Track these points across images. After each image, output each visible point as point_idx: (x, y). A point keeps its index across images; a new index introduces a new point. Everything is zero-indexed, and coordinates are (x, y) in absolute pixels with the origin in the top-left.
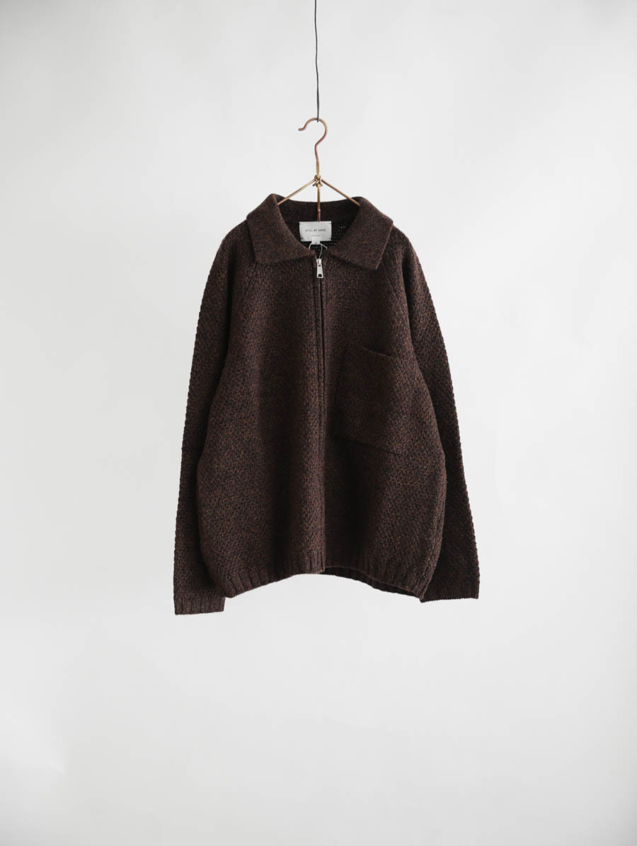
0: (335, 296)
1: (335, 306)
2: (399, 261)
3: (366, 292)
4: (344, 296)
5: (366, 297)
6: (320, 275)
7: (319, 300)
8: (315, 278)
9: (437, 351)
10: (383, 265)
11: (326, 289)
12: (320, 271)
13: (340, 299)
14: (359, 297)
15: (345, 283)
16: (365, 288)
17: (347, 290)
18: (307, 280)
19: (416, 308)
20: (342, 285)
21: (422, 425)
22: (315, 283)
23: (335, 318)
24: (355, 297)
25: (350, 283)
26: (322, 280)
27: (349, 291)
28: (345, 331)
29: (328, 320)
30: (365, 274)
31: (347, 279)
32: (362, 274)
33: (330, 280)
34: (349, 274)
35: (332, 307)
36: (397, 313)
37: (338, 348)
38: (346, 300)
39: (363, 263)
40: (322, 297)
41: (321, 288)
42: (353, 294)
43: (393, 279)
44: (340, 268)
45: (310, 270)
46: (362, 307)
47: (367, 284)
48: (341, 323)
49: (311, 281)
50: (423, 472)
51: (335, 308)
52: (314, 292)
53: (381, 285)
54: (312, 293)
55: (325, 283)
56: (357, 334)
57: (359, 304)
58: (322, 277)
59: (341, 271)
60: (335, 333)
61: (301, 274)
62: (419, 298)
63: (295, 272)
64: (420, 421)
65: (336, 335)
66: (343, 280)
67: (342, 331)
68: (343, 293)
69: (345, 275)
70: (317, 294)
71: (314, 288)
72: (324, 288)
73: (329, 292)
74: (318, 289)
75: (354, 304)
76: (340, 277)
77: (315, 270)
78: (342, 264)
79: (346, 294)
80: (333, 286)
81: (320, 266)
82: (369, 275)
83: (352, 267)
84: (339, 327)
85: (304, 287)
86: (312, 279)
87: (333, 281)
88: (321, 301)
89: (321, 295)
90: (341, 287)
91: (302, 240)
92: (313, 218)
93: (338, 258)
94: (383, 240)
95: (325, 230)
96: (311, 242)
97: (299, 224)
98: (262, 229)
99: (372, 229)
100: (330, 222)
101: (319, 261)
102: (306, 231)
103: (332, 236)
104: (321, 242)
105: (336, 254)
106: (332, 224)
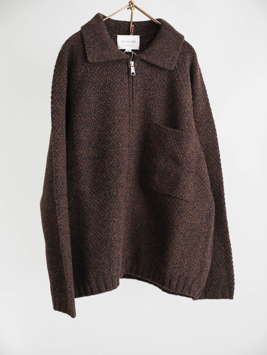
0: (143, 88)
1: (143, 96)
2: (188, 65)
3: (164, 86)
4: (149, 89)
5: (165, 90)
6: (133, 73)
7: (132, 91)
8: (129, 75)
9: (210, 129)
10: (177, 67)
11: (136, 83)
12: (133, 70)
13: (146, 90)
14: (159, 90)
15: (150, 80)
16: (164, 83)
17: (151, 85)
18: (124, 76)
19: (197, 99)
20: (147, 81)
21: (202, 180)
22: (128, 79)
23: (143, 104)
24: (157, 90)
25: (154, 80)
26: (133, 77)
27: (152, 85)
28: (150, 114)
29: (137, 105)
30: (164, 73)
31: (151, 77)
32: (162, 73)
33: (139, 77)
34: (153, 73)
35: (139, 96)
36: (187, 101)
37: (145, 126)
38: (151, 91)
39: (163, 65)
40: (133, 89)
41: (133, 82)
42: (155, 87)
43: (184, 77)
44: (146, 68)
45: (126, 70)
46: (162, 97)
47: (165, 80)
48: (147, 108)
49: (126, 77)
50: (202, 214)
51: (143, 97)
52: (128, 85)
53: (175, 81)
54: (127, 85)
55: (135, 79)
56: (158, 116)
57: (159, 94)
58: (135, 75)
59: (147, 71)
60: (143, 115)
61: (119, 72)
62: (199, 92)
63: (115, 70)
64: (200, 178)
65: (144, 116)
66: (148, 77)
67: (148, 114)
68: (149, 87)
69: (150, 74)
70: (131, 87)
71: (129, 82)
72: (134, 83)
73: (138, 86)
74: (131, 83)
75: (156, 94)
76: (146, 75)
77: (129, 70)
78: (148, 66)
79: (150, 87)
80: (140, 81)
81: (133, 66)
82: (167, 74)
83: (155, 68)
84: (145, 111)
85: (122, 81)
86: (127, 76)
87: (141, 78)
88: (133, 92)
89: (133, 87)
90: (147, 82)
91: (119, 48)
92: (128, 33)
93: (146, 61)
94: (177, 49)
95: (135, 42)
96: (125, 50)
97: (117, 37)
98: (92, 37)
99: (170, 41)
100: (139, 36)
101: (132, 63)
102: (122, 41)
103: (140, 46)
104: (132, 50)
105: (145, 58)
106: (140, 37)
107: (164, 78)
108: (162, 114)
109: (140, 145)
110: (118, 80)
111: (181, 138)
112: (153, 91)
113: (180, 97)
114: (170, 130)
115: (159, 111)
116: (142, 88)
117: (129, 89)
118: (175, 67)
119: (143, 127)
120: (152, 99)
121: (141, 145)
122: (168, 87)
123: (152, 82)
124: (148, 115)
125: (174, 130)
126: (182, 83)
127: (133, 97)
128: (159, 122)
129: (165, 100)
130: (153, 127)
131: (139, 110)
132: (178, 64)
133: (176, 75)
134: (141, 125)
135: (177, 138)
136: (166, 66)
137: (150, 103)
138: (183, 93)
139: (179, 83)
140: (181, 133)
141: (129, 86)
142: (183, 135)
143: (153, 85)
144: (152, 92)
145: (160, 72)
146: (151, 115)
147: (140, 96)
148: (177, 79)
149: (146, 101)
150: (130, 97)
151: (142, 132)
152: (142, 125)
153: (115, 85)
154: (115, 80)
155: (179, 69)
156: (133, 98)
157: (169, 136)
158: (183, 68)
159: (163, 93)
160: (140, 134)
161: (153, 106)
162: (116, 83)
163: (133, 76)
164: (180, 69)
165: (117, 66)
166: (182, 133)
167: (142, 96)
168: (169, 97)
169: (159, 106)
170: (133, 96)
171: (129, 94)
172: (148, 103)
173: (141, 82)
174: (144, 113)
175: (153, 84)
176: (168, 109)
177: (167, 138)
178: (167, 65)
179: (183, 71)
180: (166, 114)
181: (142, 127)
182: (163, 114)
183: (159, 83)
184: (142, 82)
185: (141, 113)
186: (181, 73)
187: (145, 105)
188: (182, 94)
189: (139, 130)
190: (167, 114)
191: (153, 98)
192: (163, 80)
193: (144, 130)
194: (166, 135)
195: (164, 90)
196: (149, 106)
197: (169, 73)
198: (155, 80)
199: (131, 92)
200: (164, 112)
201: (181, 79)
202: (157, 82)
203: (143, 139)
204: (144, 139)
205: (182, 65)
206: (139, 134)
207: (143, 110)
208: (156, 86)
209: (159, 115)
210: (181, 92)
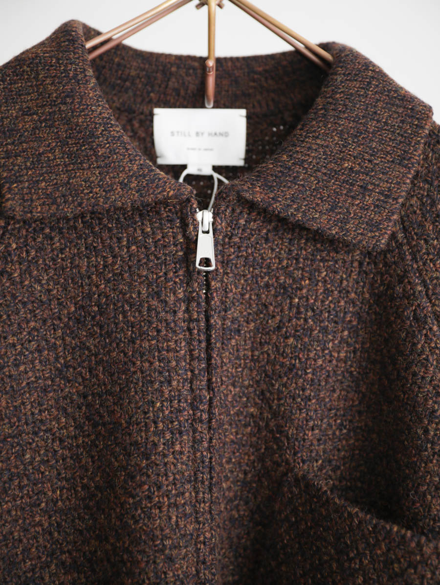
0: (253, 324)
1: (252, 356)
3: (344, 317)
4: (279, 328)
5: (346, 333)
6: (206, 262)
7: (203, 337)
8: (191, 268)
10: (400, 235)
11: (223, 302)
12: (206, 248)
13: (268, 333)
14: (325, 330)
15: (285, 288)
16: (342, 303)
17: (290, 309)
18: (165, 274)
20: (273, 292)
22: (188, 284)
23: (251, 390)
24: (312, 330)
25: (301, 289)
26: (210, 276)
27: (295, 310)
28: (281, 432)
29: (226, 396)
30: (344, 262)
31: (289, 275)
32: (336, 262)
33: (235, 275)
34: (297, 259)
35: (238, 358)
37: (259, 480)
38: (287, 338)
39: (341, 228)
40: (209, 327)
41: (208, 300)
42: (306, 320)
43: (432, 279)
44: (267, 240)
45: (175, 245)
46: (334, 362)
47: (348, 292)
48: (271, 407)
49: (178, 276)
51: (252, 360)
52: (187, 310)
53: (392, 299)
54: (180, 315)
55: (219, 285)
56: (315, 442)
57: (323, 350)
58: (213, 268)
59: (273, 250)
60: (251, 434)
61: (147, 256)
63: (128, 248)
65: (254, 439)
66: (278, 278)
67: (272, 431)
68: (278, 318)
69: (285, 263)
70: (198, 320)
71: (189, 300)
72: (216, 301)
73: (233, 313)
74: (199, 304)
75: (309, 350)
76: (269, 267)
77: (191, 245)
78: (276, 229)
79: (285, 320)
80: (243, 295)
81: (208, 232)
82: (356, 264)
83: (307, 240)
84: (262, 419)
85: (158, 294)
86: (181, 273)
87: (246, 281)
88: (208, 340)
89: (207, 320)
90: (271, 299)
91: (160, 161)
92: (196, 100)
93: (265, 211)
94: (403, 160)
95: (226, 135)
96: (184, 167)
97: (152, 115)
98: (27, 112)
99: (372, 125)
100: (243, 112)
101: (205, 218)
102: (173, 134)
103: (248, 152)
104: (216, 169)
105: (258, 198)
106: (249, 117)
107: (345, 283)
108: (334, 434)
109: (236, 558)
110: (139, 293)
111: (415, 568)
112: (297, 338)
113: (407, 369)
114: (360, 522)
115: (322, 421)
116: (248, 323)
117: (189, 330)
118: (393, 236)
119: (250, 483)
120: (291, 370)
121: (240, 560)
122: (360, 318)
123: (291, 298)
124: (275, 438)
125: (382, 522)
126: (419, 305)
127: (213, 361)
128: (321, 469)
129: (347, 375)
130: (291, 493)
131: (237, 414)
132: (407, 224)
133: (395, 270)
134: (241, 476)
135: (396, 565)
136: (354, 232)
137: (285, 385)
138: (422, 352)
139: (406, 308)
140: (413, 545)
141: (190, 317)
142: (422, 555)
143: (299, 312)
144: (291, 341)
145: (328, 254)
146: (288, 439)
147: (242, 354)
148: (399, 289)
149: (267, 375)
150: (195, 363)
151: (247, 503)
152: (245, 473)
153: (125, 317)
154: (125, 294)
155: (409, 243)
156: (209, 365)
157: (357, 549)
158: (426, 241)
159: (340, 342)
160: (238, 511)
161: (294, 399)
162: (127, 307)
163: (207, 272)
164: (414, 243)
165: (139, 232)
166: (419, 544)
167: (250, 353)
168: (364, 364)
169: (320, 401)
170: (209, 358)
171: (191, 351)
172: (273, 385)
173: (247, 296)
174: (256, 424)
175: (298, 308)
176: (360, 413)
177: (348, 556)
178: (357, 227)
179: (428, 254)
180: (348, 434)
181: (245, 483)
182: (337, 433)
183: (323, 302)
184: (250, 298)
185: (246, 426)
186: (417, 262)
187: (262, 393)
188: (419, 355)
189: (236, 497)
190: (352, 434)
191: (294, 365)
192: (340, 292)
193: (255, 498)
194: (346, 543)
195: (343, 331)
196: (279, 399)
197: (367, 260)
198: (304, 291)
199: (200, 342)
200: (341, 424)
201: (419, 288)
202: (315, 300)
203: (248, 534)
204: (252, 535)
205: (421, 225)
206: (234, 512)
207: (252, 415)
208: (310, 314)
209: (319, 440)
210: (414, 344)
